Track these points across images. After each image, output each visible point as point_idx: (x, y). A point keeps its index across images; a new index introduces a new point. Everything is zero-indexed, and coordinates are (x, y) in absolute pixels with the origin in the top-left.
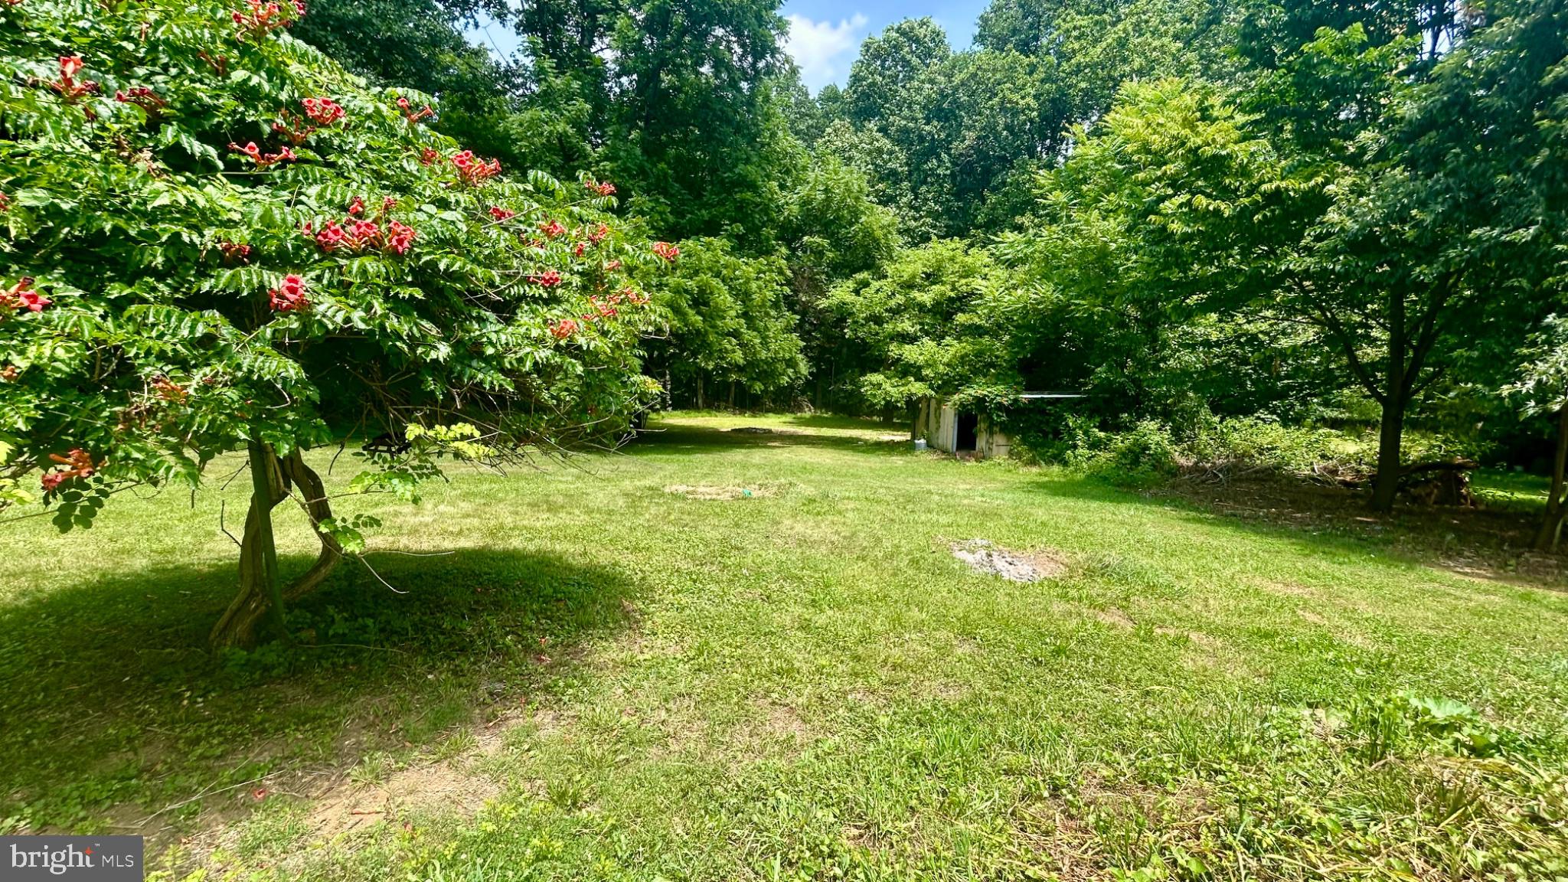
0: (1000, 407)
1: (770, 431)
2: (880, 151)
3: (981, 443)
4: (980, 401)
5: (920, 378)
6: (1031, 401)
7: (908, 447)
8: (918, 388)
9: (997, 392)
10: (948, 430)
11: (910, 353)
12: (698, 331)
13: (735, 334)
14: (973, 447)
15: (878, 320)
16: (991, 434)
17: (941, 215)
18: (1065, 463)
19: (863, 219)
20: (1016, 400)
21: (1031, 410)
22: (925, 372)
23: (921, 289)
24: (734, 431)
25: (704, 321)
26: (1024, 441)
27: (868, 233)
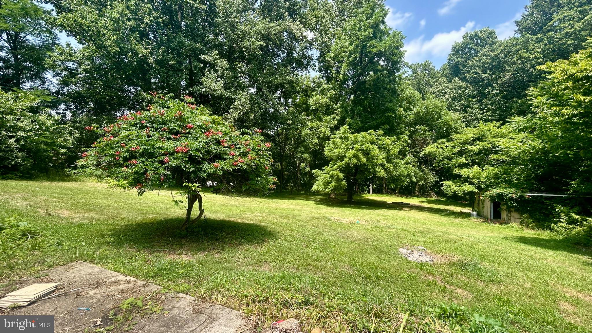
0: (511, 199)
1: (409, 204)
2: (460, 88)
3: (504, 215)
4: (500, 196)
5: (471, 184)
6: (533, 197)
7: (468, 215)
8: (468, 188)
9: (511, 192)
10: (488, 209)
11: (465, 172)
12: (365, 164)
13: (382, 165)
14: (500, 218)
15: (450, 159)
16: (509, 212)
17: (496, 110)
18: (551, 229)
19: (443, 117)
20: (522, 197)
21: (534, 202)
22: (473, 181)
23: (471, 145)
24: (393, 203)
25: (367, 160)
26: (531, 217)
27: (446, 123)
